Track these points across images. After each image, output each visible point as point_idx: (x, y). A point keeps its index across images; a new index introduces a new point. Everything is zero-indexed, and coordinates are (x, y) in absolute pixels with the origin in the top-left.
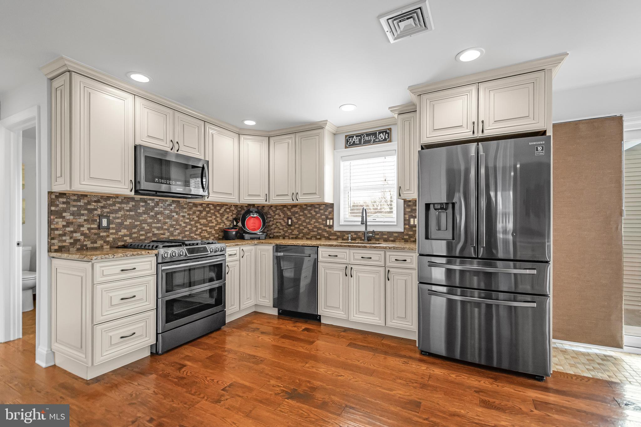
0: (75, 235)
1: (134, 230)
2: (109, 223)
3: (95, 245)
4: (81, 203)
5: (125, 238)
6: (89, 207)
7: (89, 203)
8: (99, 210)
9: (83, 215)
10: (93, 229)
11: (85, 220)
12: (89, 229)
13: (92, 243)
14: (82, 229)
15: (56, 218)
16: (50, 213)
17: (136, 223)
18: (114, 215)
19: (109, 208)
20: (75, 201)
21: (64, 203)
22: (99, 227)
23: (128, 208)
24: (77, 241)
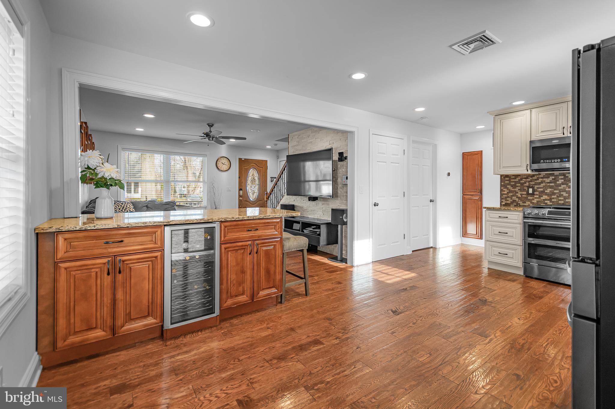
0: (513, 197)
1: (553, 197)
2: (534, 191)
3: (525, 204)
4: (517, 180)
5: (546, 202)
6: (521, 182)
7: (521, 179)
8: (527, 183)
9: (518, 186)
10: (523, 194)
11: (519, 189)
12: (521, 195)
13: (523, 203)
14: (517, 194)
15: (504, 188)
16: (501, 186)
17: (555, 191)
18: (538, 186)
19: (534, 182)
20: (513, 179)
21: (507, 180)
22: (528, 194)
23: (549, 181)
24: (514, 201)
